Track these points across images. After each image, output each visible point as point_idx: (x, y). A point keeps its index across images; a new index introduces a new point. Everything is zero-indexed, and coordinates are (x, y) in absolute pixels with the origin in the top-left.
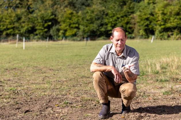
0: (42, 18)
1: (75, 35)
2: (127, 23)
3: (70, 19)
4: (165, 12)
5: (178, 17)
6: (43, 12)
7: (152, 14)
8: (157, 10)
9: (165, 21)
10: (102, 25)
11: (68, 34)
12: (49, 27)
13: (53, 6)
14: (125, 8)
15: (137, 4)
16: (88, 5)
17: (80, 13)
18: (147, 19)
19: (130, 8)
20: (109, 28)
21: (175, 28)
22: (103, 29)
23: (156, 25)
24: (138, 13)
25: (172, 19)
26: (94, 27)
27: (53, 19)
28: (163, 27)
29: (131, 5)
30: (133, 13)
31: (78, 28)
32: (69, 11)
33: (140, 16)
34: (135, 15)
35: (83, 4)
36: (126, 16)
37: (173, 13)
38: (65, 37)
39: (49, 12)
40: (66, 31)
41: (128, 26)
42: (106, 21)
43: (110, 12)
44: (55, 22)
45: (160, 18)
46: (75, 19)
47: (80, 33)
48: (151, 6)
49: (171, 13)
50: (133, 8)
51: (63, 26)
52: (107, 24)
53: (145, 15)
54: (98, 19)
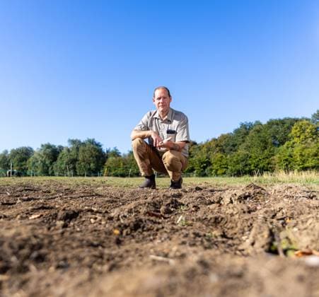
0: (199, 161)
1: (224, 173)
2: (268, 164)
3: (221, 161)
4: (303, 153)
5: (316, 158)
6: (200, 156)
7: (291, 156)
8: (295, 152)
9: (304, 162)
10: (246, 165)
11: (219, 172)
12: (205, 168)
13: (207, 152)
14: (266, 152)
15: (276, 148)
16: (235, 151)
17: (228, 156)
18: (286, 160)
19: (270, 152)
20: (253, 168)
21: (313, 167)
22: (247, 169)
23: (295, 165)
24: (278, 155)
25: (310, 159)
26: (240, 166)
27: (207, 162)
28: (301, 166)
29: (272, 149)
30: (273, 155)
31: (227, 168)
32: (219, 155)
33: (279, 158)
34: (275, 157)
35: (231, 150)
36: (267, 158)
37: (311, 154)
38: (217, 175)
39: (205, 156)
40: (217, 170)
41: (269, 166)
42: (250, 162)
43: (253, 155)
44: (209, 163)
45: (298, 159)
46: (224, 162)
47: (229, 171)
48: (290, 149)
49: (309, 154)
50: (273, 151)
51: (215, 166)
52: (250, 165)
53: (284, 156)
54: (243, 161)
